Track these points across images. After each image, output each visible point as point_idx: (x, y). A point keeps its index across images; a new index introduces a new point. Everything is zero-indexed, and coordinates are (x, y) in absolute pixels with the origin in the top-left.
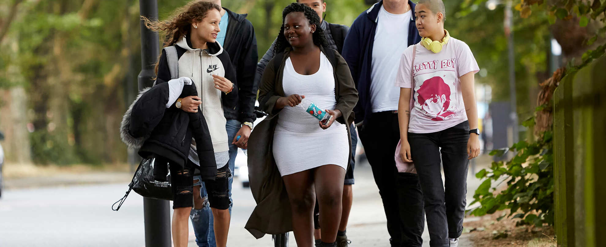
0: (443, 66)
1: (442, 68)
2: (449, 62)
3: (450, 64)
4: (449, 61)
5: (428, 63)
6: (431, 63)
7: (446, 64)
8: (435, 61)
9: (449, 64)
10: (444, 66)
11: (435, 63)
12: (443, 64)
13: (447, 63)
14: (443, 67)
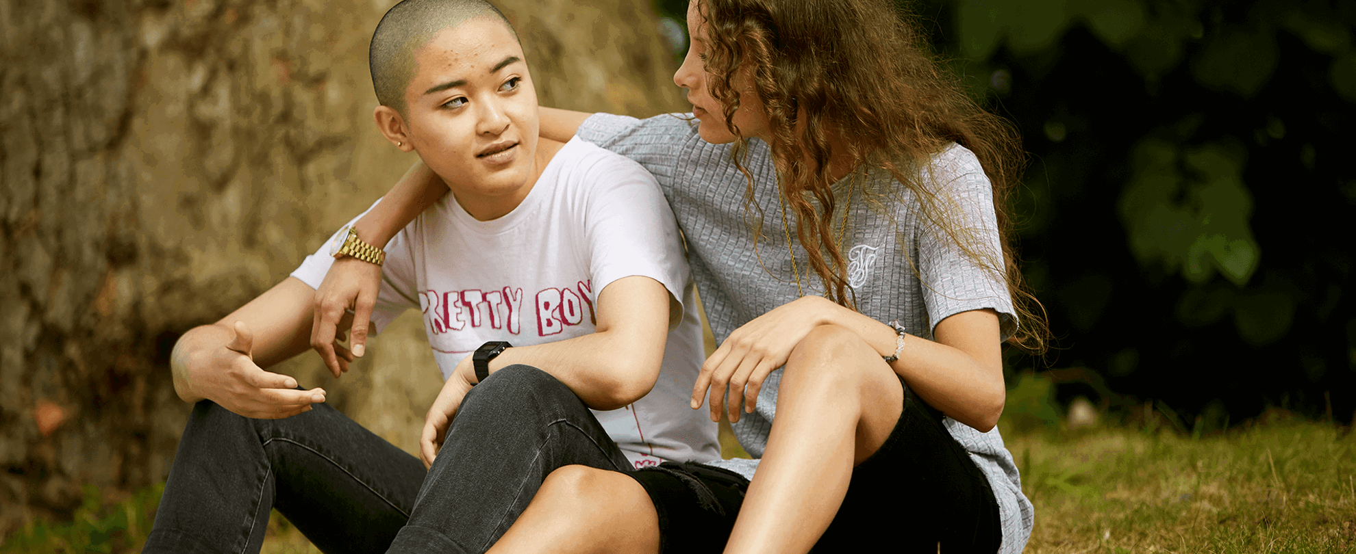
0: (544, 323)
1: (541, 333)
2: (570, 302)
3: (577, 310)
4: (567, 295)
5: (484, 297)
6: (494, 299)
7: (557, 314)
8: (507, 291)
9: (572, 314)
10: (549, 324)
11: (511, 299)
12: (545, 314)
13: (561, 306)
14: (546, 330)
